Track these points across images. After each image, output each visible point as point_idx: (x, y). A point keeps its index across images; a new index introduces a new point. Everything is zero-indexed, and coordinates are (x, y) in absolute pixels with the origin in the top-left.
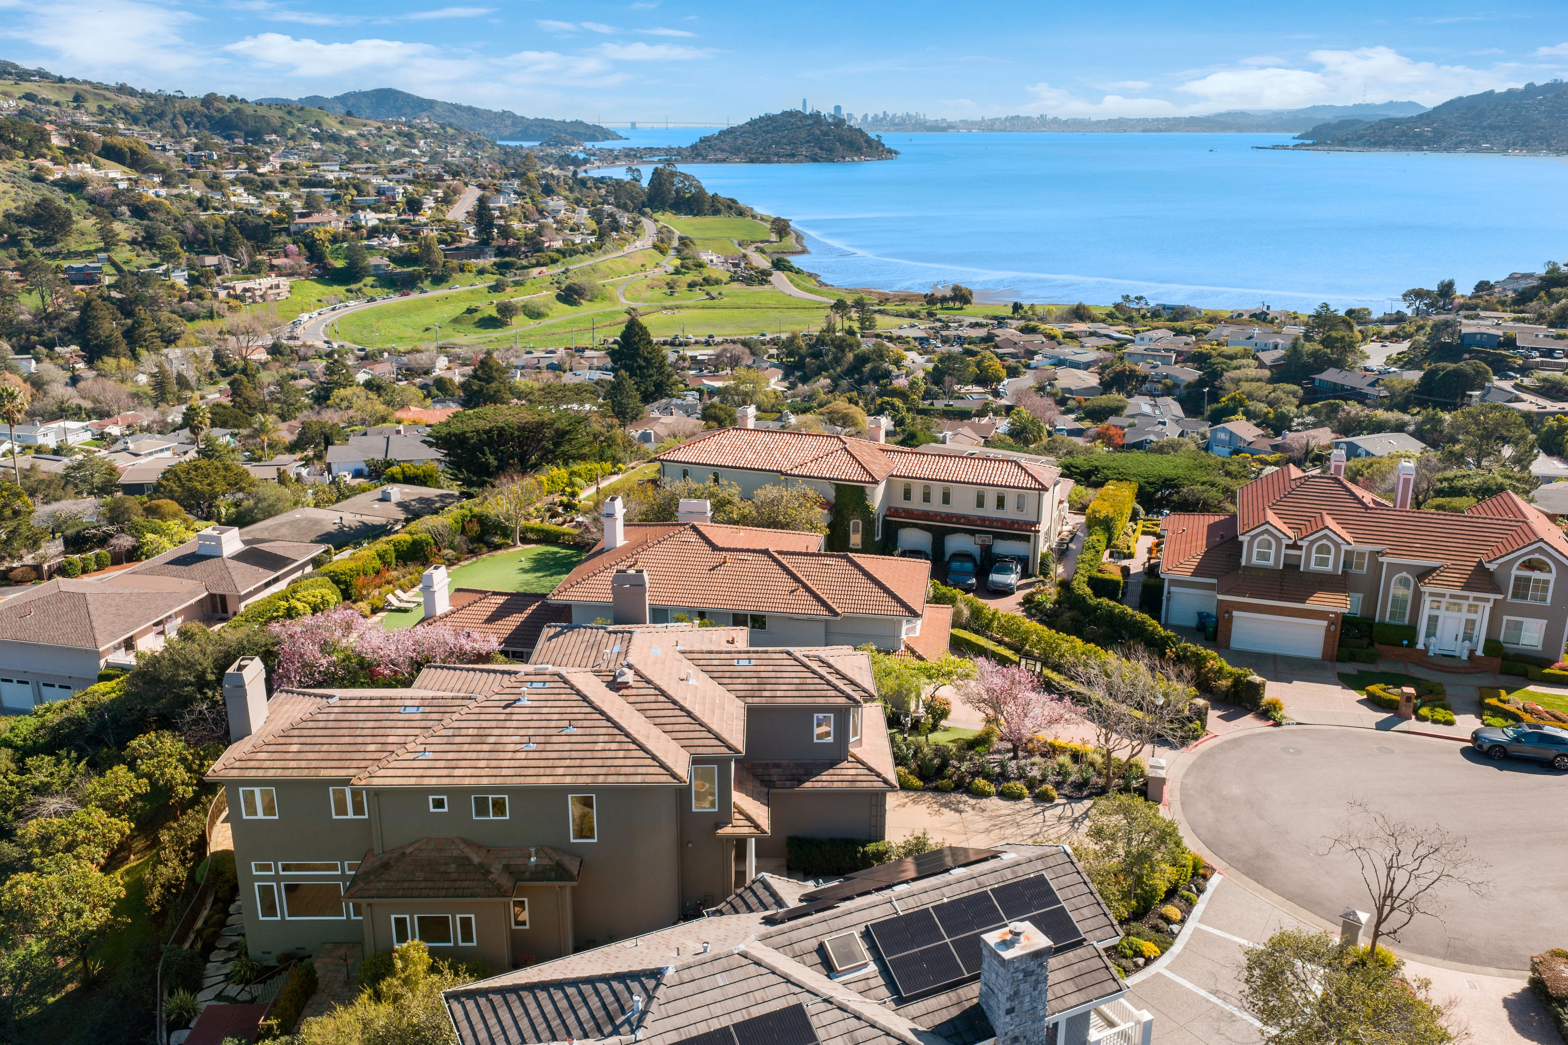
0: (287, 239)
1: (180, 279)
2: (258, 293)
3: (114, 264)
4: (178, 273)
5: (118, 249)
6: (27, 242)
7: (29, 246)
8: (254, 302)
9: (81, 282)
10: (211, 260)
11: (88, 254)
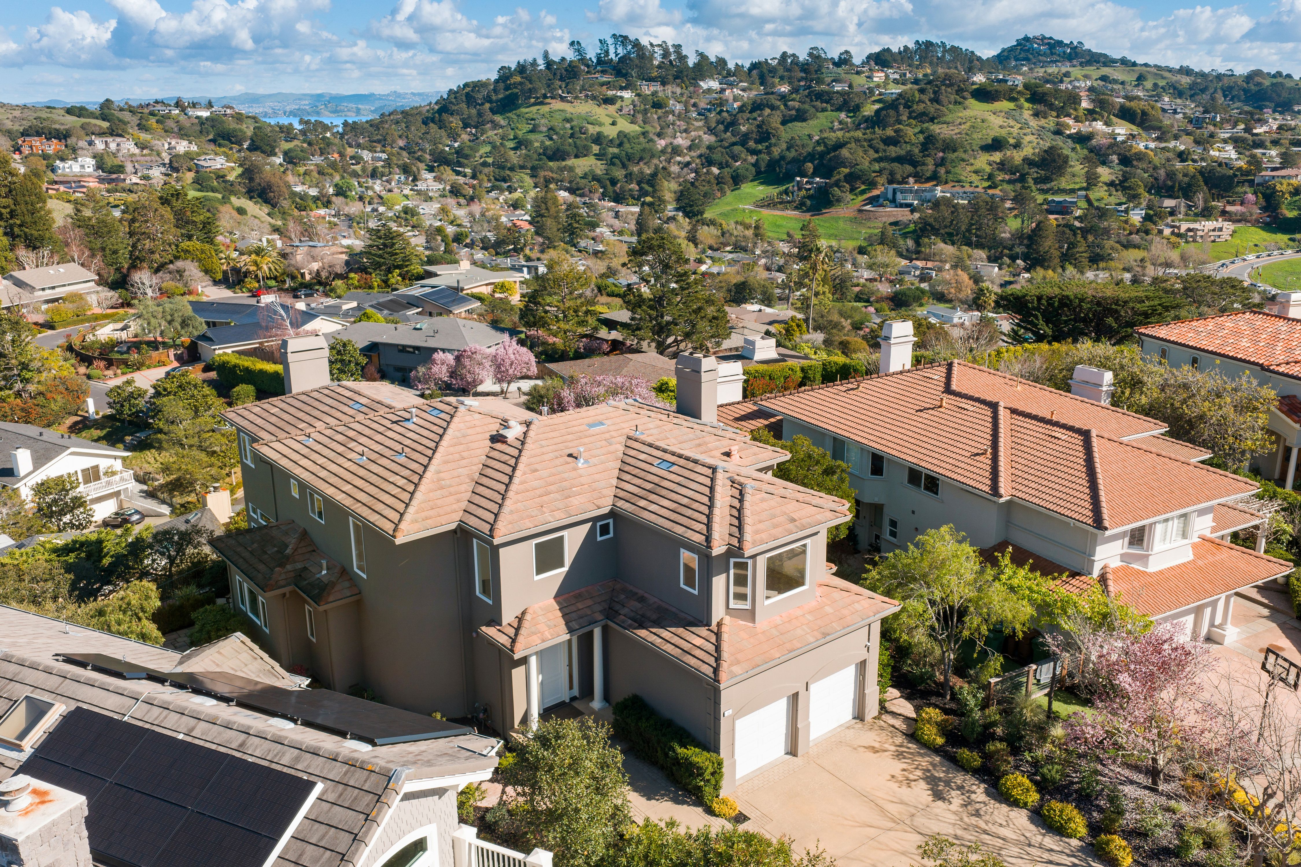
0: (1248, 190)
1: (1136, 217)
2: (1200, 233)
3: (1089, 201)
4: (1137, 211)
5: (1096, 189)
6: (1030, 180)
7: (1031, 182)
8: (1195, 241)
9: (1057, 213)
10: (1169, 203)
11: (1073, 191)
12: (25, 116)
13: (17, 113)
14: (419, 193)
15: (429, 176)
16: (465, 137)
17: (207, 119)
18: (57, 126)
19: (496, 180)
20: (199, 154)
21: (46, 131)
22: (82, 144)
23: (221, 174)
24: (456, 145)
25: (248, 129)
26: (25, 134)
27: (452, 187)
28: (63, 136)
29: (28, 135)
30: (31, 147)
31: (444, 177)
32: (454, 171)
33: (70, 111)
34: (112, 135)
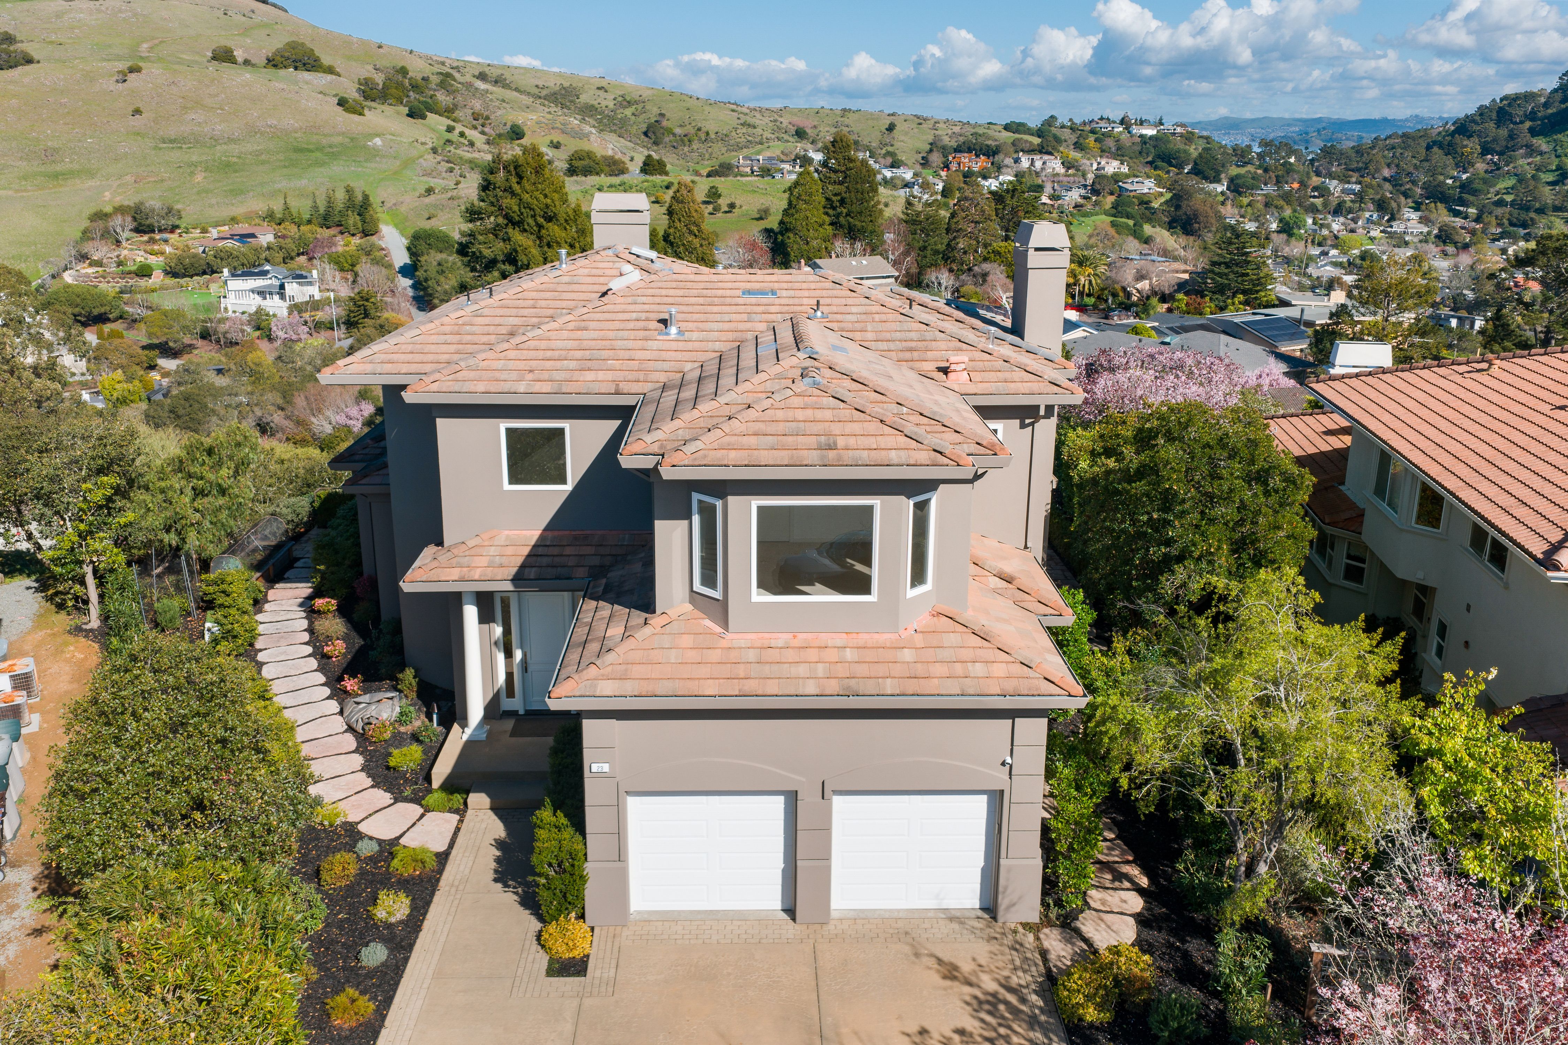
12: (963, 131)
13: (957, 129)
14: (1391, 235)
15: (1414, 216)
16: (1481, 166)
17: (1151, 137)
18: (989, 142)
19: (1512, 224)
20: (1127, 176)
21: (977, 147)
22: (1009, 161)
23: (1146, 199)
24: (1464, 177)
25: (1194, 151)
26: (958, 150)
27: (1440, 230)
28: (991, 152)
29: (960, 151)
30: (959, 164)
31: (1433, 216)
32: (1450, 210)
33: (1007, 128)
34: (1041, 152)
